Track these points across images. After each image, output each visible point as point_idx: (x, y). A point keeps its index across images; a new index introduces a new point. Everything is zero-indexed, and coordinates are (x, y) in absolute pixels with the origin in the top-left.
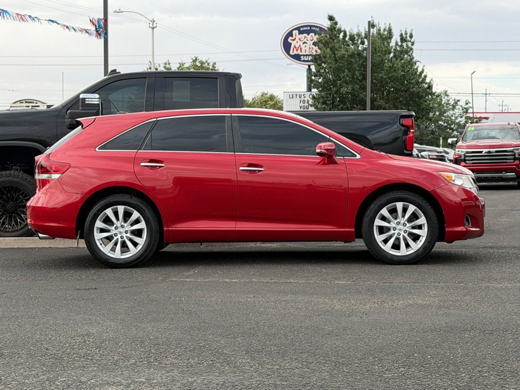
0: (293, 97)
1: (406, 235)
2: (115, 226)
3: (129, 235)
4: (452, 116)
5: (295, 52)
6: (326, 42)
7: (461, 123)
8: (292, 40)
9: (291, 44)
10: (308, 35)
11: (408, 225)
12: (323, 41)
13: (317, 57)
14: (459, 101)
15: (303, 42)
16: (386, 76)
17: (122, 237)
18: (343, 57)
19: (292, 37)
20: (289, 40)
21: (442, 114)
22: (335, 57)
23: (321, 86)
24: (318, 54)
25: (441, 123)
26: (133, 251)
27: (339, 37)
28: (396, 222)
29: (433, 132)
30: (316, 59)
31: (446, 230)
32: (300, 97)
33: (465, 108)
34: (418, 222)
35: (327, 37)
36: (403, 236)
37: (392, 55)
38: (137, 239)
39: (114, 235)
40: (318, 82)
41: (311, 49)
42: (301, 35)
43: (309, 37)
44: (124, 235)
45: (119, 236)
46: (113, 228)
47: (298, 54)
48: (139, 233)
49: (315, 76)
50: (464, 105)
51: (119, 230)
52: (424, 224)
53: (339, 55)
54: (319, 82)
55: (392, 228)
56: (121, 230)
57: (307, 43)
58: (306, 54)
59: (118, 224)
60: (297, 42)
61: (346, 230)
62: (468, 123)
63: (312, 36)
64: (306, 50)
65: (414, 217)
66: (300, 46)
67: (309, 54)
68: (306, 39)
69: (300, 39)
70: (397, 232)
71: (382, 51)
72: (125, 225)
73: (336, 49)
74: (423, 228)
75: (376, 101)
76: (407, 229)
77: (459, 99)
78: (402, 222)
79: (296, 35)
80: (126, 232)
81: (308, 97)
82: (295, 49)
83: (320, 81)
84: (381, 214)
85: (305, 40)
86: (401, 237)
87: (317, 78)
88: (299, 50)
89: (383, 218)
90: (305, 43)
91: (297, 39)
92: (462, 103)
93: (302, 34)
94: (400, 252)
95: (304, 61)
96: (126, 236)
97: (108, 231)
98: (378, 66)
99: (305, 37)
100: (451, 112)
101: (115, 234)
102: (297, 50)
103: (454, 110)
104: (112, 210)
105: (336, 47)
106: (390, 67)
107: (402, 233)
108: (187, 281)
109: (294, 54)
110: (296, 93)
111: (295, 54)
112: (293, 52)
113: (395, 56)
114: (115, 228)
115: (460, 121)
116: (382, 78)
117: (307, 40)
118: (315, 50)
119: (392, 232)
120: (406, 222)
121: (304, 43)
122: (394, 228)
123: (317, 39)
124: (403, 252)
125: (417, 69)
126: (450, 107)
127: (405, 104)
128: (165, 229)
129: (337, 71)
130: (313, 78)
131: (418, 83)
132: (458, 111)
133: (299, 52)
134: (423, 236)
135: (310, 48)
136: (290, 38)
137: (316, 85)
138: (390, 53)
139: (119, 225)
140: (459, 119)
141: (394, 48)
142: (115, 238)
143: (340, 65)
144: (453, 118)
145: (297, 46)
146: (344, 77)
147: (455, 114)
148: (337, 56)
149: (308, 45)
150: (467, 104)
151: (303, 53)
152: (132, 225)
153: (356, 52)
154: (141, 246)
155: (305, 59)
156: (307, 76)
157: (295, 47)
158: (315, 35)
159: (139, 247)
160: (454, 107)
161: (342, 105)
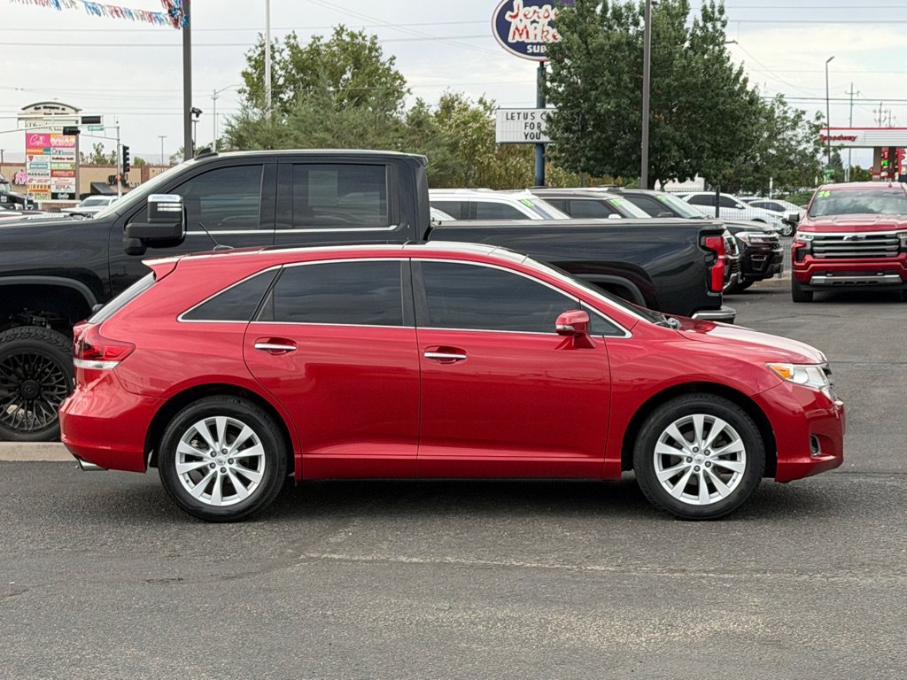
0: (512, 117)
1: (709, 470)
2: (211, 450)
3: (234, 466)
4: (791, 139)
5: (517, 38)
6: (572, 21)
7: (807, 151)
8: (511, 16)
9: (510, 23)
10: (540, 7)
11: (713, 453)
12: (567, 20)
13: (556, 48)
14: (804, 113)
15: (532, 20)
16: (676, 83)
17: (223, 470)
18: (601, 49)
19: (513, 11)
20: (507, 17)
21: (772, 137)
22: (587, 48)
23: (563, 99)
24: (557, 41)
25: (772, 151)
26: (242, 494)
27: (594, 12)
28: (692, 447)
29: (757, 168)
30: (555, 52)
31: (779, 461)
32: (526, 118)
33: (814, 126)
34: (730, 448)
35: (573, 12)
36: (704, 471)
37: (687, 44)
38: (248, 473)
39: (209, 467)
40: (556, 91)
41: (545, 33)
42: (527, 8)
43: (542, 12)
44: (227, 466)
45: (218, 468)
46: (208, 454)
47: (523, 42)
48: (251, 463)
49: (552, 81)
50: (813, 121)
51: (218, 457)
52: (740, 452)
53: (594, 45)
54: (559, 93)
55: (685, 459)
56: (222, 458)
57: (538, 22)
58: (536, 41)
59: (216, 447)
60: (521, 20)
61: (607, 460)
62: (818, 152)
63: (547, 10)
64: (536, 35)
65: (724, 439)
66: (525, 27)
67: (541, 41)
68: (536, 14)
69: (525, 16)
70: (693, 464)
71: (670, 38)
72: (229, 449)
73: (590, 35)
74: (738, 459)
75: (658, 127)
76: (711, 460)
77: (804, 109)
78: (703, 448)
79: (518, 8)
80: (230, 461)
81: (539, 117)
82: (517, 32)
83: (560, 90)
84: (667, 434)
85: (535, 17)
86: (701, 473)
87: (555, 84)
88: (524, 35)
89: (670, 441)
90: (534, 22)
91: (521, 16)
92: (809, 117)
93: (530, 6)
94: (698, 499)
95: (533, 54)
96: (230, 469)
97: (199, 459)
98: (663, 64)
99: (535, 12)
100: (790, 133)
101: (211, 465)
102: (521, 35)
103: (794, 129)
104: (207, 423)
105: (590, 30)
106: (684, 66)
107: (703, 467)
108: (335, 559)
109: (514, 41)
110: (519, 111)
111: (518, 42)
112: (514, 38)
113: (692, 47)
114: (211, 454)
115: (805, 149)
116: (669, 85)
117: (539, 18)
118: (553, 36)
119: (685, 464)
120: (709, 449)
121: (532, 22)
122: (688, 457)
123: (556, 15)
124: (704, 499)
125: (731, 69)
126: (788, 124)
127: (709, 130)
128: (296, 456)
129: (590, 74)
130: (548, 84)
131: (732, 94)
132: (801, 132)
133: (524, 38)
134: (738, 473)
135: (543, 32)
136: (509, 13)
137: (553, 98)
138: (683, 42)
139: (218, 450)
140: (804, 145)
141: (690, 31)
142: (212, 471)
143: (596, 63)
144: (793, 143)
145: (521, 28)
146: (602, 84)
147: (796, 136)
148: (590, 47)
149: (539, 26)
150: (818, 118)
151: (532, 40)
152: (240, 449)
153: (624, 40)
154: (255, 486)
155: (535, 51)
156: (538, 81)
157: (517, 29)
158: (552, 9)
159: (253, 488)
160: (795, 124)
161: (599, 134)
